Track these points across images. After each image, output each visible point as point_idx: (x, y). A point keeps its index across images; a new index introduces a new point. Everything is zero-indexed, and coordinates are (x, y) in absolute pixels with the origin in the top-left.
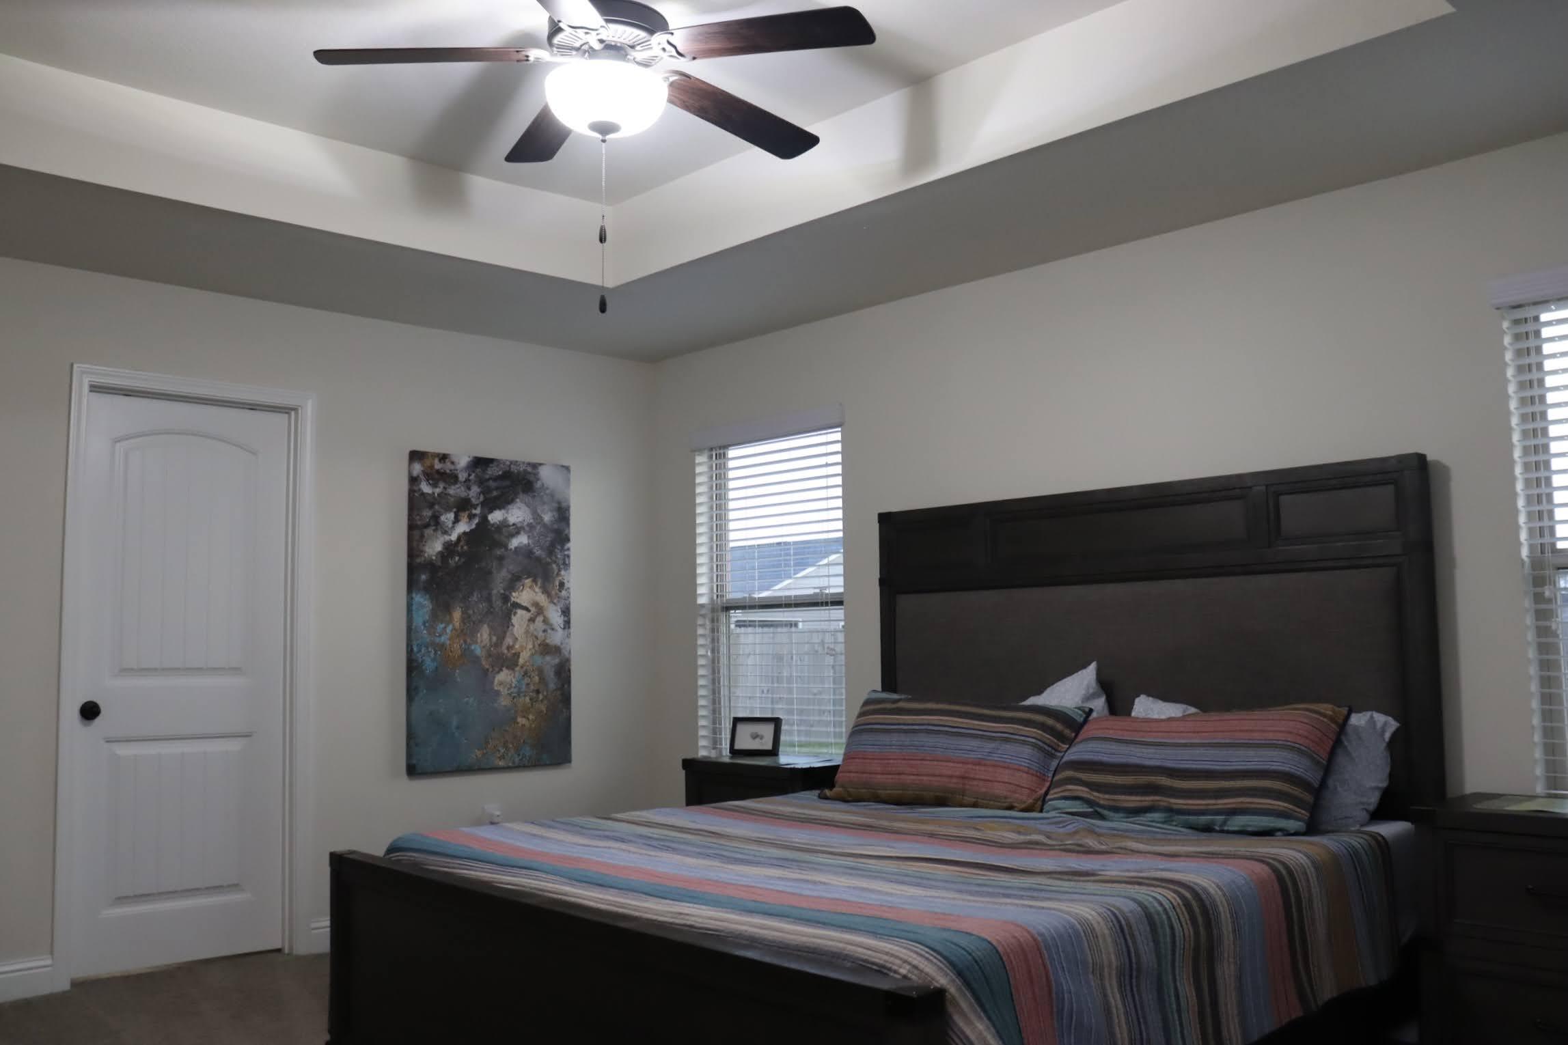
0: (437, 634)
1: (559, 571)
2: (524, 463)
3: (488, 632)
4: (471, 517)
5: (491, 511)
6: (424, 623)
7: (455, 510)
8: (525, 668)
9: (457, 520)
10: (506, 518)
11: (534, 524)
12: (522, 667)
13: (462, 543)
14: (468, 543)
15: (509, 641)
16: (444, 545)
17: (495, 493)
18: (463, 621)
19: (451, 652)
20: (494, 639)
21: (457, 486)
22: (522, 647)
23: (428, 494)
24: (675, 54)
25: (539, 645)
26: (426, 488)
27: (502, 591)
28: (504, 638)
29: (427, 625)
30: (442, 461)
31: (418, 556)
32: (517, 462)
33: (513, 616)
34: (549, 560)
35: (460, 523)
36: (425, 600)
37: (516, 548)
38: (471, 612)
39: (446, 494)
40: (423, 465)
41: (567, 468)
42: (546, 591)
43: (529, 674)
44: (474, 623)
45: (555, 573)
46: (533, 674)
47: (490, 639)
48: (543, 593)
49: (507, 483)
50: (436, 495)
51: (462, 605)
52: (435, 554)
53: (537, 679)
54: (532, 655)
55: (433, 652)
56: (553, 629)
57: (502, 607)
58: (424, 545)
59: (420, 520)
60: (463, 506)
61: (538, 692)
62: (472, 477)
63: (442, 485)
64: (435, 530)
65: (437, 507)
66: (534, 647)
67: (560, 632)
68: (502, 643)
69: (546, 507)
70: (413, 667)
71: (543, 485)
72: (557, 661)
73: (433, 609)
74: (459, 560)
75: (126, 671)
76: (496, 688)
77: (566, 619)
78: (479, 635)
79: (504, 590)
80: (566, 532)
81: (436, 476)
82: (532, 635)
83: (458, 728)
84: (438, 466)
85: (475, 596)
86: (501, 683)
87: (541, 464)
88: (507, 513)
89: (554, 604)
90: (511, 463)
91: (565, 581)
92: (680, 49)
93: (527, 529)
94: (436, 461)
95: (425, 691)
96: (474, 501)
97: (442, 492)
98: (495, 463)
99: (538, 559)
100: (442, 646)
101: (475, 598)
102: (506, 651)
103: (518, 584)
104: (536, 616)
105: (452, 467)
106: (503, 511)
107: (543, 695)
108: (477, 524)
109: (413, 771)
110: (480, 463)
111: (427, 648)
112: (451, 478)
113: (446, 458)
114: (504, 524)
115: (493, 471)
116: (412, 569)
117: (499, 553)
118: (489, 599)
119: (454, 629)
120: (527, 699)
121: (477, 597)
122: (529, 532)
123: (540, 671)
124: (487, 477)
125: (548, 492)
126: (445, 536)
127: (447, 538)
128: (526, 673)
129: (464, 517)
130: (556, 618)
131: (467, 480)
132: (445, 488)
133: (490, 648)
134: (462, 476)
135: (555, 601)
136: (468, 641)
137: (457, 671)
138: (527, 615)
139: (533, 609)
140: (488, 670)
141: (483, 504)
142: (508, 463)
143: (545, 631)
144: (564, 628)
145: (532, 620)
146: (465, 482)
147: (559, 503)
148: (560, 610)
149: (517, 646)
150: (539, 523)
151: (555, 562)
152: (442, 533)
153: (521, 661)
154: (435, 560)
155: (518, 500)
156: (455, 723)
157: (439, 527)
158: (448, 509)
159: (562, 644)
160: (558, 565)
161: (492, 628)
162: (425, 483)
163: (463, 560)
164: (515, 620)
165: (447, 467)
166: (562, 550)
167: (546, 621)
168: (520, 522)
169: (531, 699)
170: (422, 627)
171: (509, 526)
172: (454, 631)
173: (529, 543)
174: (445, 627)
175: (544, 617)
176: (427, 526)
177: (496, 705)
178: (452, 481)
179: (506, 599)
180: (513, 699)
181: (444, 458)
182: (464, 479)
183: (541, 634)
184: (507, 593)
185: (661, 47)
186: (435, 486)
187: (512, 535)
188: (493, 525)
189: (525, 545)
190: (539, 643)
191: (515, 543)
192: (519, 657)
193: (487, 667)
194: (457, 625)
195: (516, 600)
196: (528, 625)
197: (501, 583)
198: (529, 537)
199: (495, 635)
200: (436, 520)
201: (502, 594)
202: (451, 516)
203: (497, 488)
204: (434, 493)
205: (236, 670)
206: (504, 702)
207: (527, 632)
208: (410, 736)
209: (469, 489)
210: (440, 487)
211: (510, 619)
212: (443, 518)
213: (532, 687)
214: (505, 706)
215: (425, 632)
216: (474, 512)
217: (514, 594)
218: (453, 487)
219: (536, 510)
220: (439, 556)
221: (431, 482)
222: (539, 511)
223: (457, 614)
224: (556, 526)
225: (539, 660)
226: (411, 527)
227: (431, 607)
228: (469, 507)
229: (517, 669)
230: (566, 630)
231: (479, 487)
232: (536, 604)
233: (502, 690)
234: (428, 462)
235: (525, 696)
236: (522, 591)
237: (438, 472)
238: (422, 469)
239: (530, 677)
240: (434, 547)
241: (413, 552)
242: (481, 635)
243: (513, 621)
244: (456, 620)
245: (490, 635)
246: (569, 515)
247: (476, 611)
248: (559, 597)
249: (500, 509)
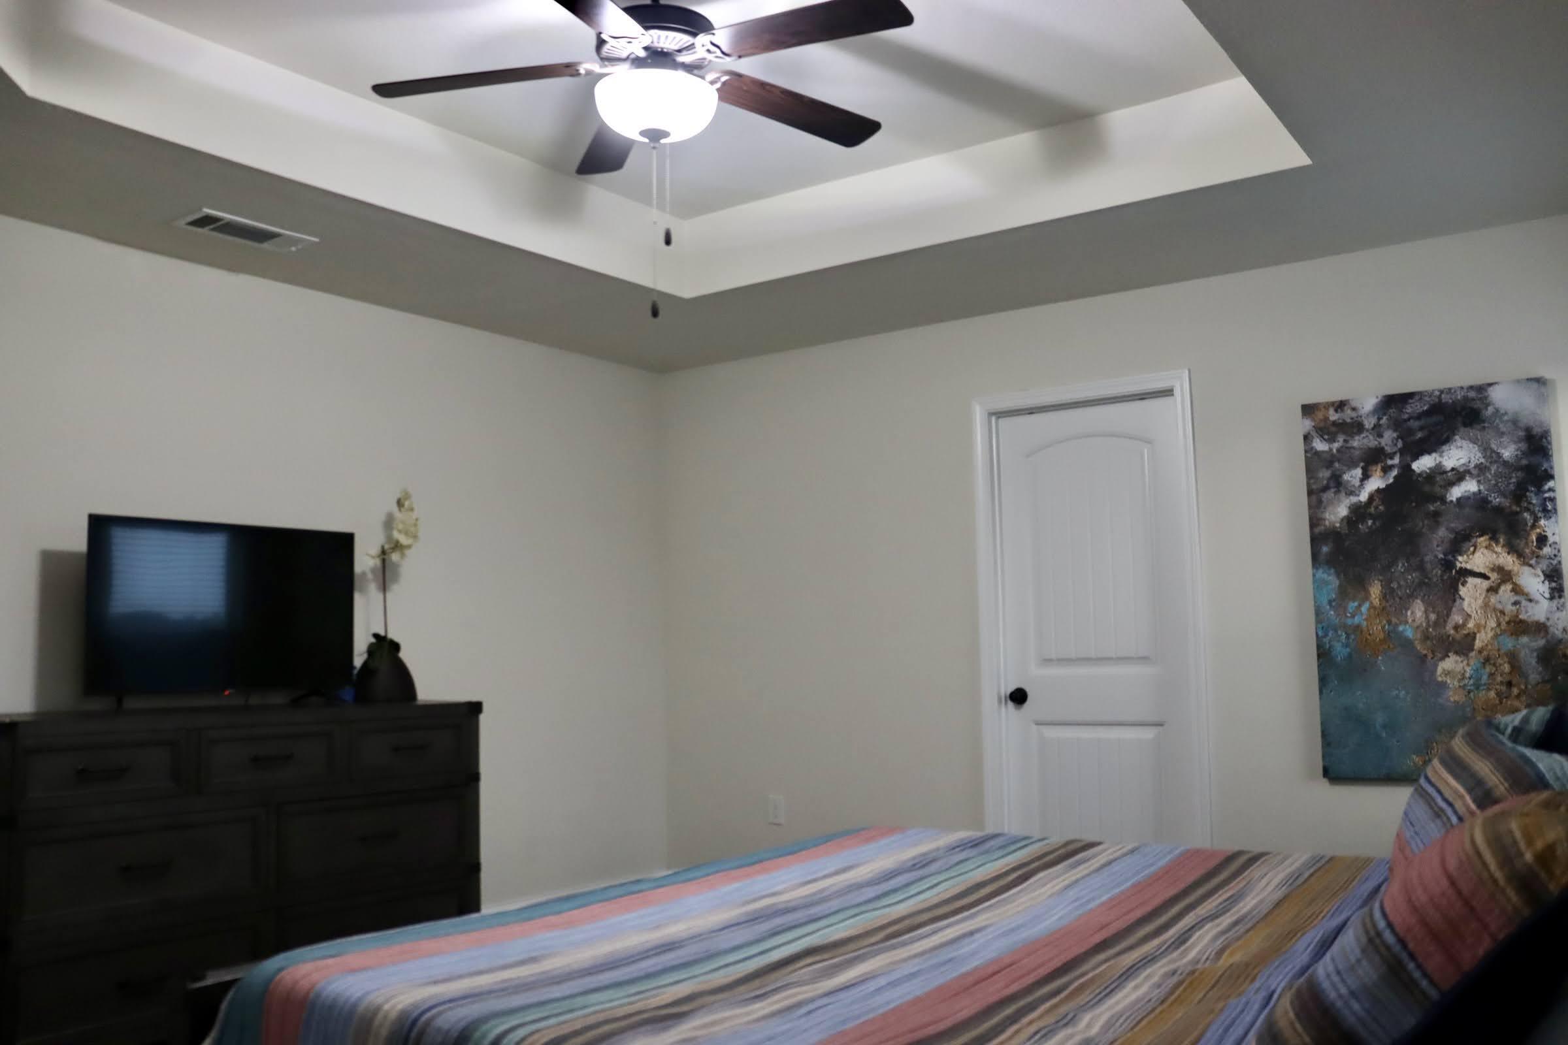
0: (1349, 615)
1: (1536, 519)
2: (1462, 388)
3: (1423, 609)
4: (1386, 470)
5: (1416, 457)
6: (1330, 602)
7: (1362, 464)
8: (1485, 653)
9: (1366, 476)
10: (1440, 462)
11: (1488, 464)
12: (1480, 652)
13: (1374, 504)
14: (1383, 503)
15: (1457, 618)
16: (1349, 507)
17: (1419, 435)
18: (1384, 597)
19: (1370, 634)
20: (1433, 617)
21: (1363, 435)
22: (1478, 626)
23: (1323, 452)
25: (1508, 623)
26: (1320, 445)
27: (1441, 556)
28: (1448, 615)
29: (1334, 604)
30: (1339, 410)
31: (1318, 525)
32: (1450, 389)
33: (1460, 587)
34: (1515, 508)
35: (1370, 479)
36: (1329, 575)
37: (1459, 500)
38: (1394, 585)
39: (1347, 448)
40: (1313, 420)
41: (1539, 381)
42: (1512, 549)
43: (1492, 662)
44: (1400, 598)
45: (1529, 524)
46: (1500, 661)
47: (1427, 617)
48: (1509, 553)
49: (1435, 419)
50: (1335, 451)
51: (1381, 578)
52: (1339, 520)
53: (1507, 668)
54: (1496, 636)
55: (1344, 636)
56: (1530, 600)
57: (1442, 576)
58: (1322, 512)
59: (1315, 483)
60: (1373, 458)
61: (1510, 684)
62: (1384, 421)
63: (1341, 438)
64: (1338, 492)
65: (1337, 465)
66: (1499, 625)
67: (1545, 604)
68: (1445, 622)
69: (1505, 439)
70: (1323, 654)
71: (1497, 410)
72: (1541, 642)
73: (1340, 586)
74: (1374, 523)
75: (1047, 661)
76: (1440, 679)
77: (1554, 585)
78: (1409, 613)
79: (1445, 555)
80: (1545, 466)
81: (1333, 429)
82: (1495, 609)
83: (1384, 727)
84: (1333, 416)
85: (1400, 565)
86: (1447, 673)
87: (1490, 385)
88: (1441, 456)
89: (1531, 566)
90: (1442, 392)
91: (1549, 534)
93: (1475, 472)
94: (1331, 411)
95: (1336, 682)
96: (1388, 449)
97: (1342, 447)
98: (1417, 397)
99: (1499, 510)
100: (1358, 627)
101: (1400, 567)
102: (1452, 632)
103: (1466, 545)
104: (1499, 585)
105: (1354, 414)
106: (1434, 455)
107: (1519, 688)
108: (1395, 477)
109: (1333, 774)
110: (1393, 402)
111: (1336, 631)
112: (1356, 427)
113: (1345, 405)
114: (1438, 470)
115: (1412, 408)
116: (1316, 540)
117: (1432, 508)
118: (1421, 567)
119: (1372, 607)
120: (1492, 694)
121: (1403, 565)
122: (1479, 476)
123: (1512, 657)
124: (1406, 416)
125: (1506, 418)
126: (1352, 498)
127: (1354, 499)
128: (1487, 660)
129: (1376, 470)
130: (1534, 582)
131: (1377, 426)
132: (1345, 441)
133: (1427, 629)
134: (1369, 423)
135: (1533, 562)
136: (1394, 620)
137: (1380, 658)
138: (1485, 584)
139: (1494, 576)
140: (1425, 656)
141: (1402, 452)
142: (1437, 393)
143: (1516, 603)
144: (1552, 598)
145: (1493, 590)
146: (1373, 429)
147: (1528, 430)
148: (1541, 574)
149: (1471, 625)
150: (1496, 462)
151: (1527, 510)
152: (1346, 494)
153: (1478, 644)
154: (1340, 527)
155: (1457, 437)
156: (1380, 718)
157: (1341, 489)
158: (1352, 465)
159: (1548, 619)
160: (1533, 513)
161: (1429, 606)
162: (1318, 440)
163: (1378, 524)
164: (1463, 591)
165: (1348, 415)
166: (1539, 491)
167: (1517, 590)
168: (1464, 465)
169: (1497, 694)
170: (1328, 607)
171: (1445, 472)
172: (1372, 610)
173: (1480, 490)
174: (1360, 606)
175: (1515, 584)
176: (1325, 489)
177: (1440, 701)
178: (1355, 431)
179: (1448, 565)
180: (1469, 692)
181: (1341, 405)
182: (1372, 426)
183: (1509, 608)
184: (1450, 557)
186: (1332, 440)
187: (1452, 484)
188: (1420, 475)
189: (1474, 494)
190: (1507, 619)
191: (1456, 493)
192: (1474, 638)
193: (1425, 652)
194: (1376, 602)
195: (1464, 565)
196: (1486, 596)
197: (1438, 546)
198: (1479, 482)
199: (1434, 612)
200: (1337, 483)
201: (1442, 559)
202: (1358, 472)
203: (1421, 429)
204: (1331, 450)
205: (1144, 659)
206: (1454, 696)
207: (1486, 605)
208: (1324, 735)
209: (1380, 436)
210: (1338, 441)
211: (1457, 590)
212: (1346, 477)
213: (1499, 679)
214: (1455, 701)
215: (1332, 613)
216: (1390, 462)
217: (1460, 558)
218: (1357, 438)
219: (1488, 443)
220: (1345, 521)
221: (1326, 437)
222: (1494, 446)
223: (1375, 590)
224: (1524, 462)
225: (1509, 643)
226: (1310, 493)
227: (1338, 583)
228: (1383, 457)
229: (1473, 654)
230: (1555, 602)
231: (1395, 430)
232: (1500, 569)
233: (1449, 681)
234: (1320, 415)
235: (1489, 689)
236: (1474, 552)
237: (1334, 423)
238: (1313, 424)
239: (1494, 665)
240: (1338, 511)
241: (1314, 522)
242: (1412, 613)
243: (1461, 593)
244: (1374, 596)
245: (1426, 612)
246: (1549, 443)
247: (1402, 583)
248: (1538, 557)
249: (1429, 453)
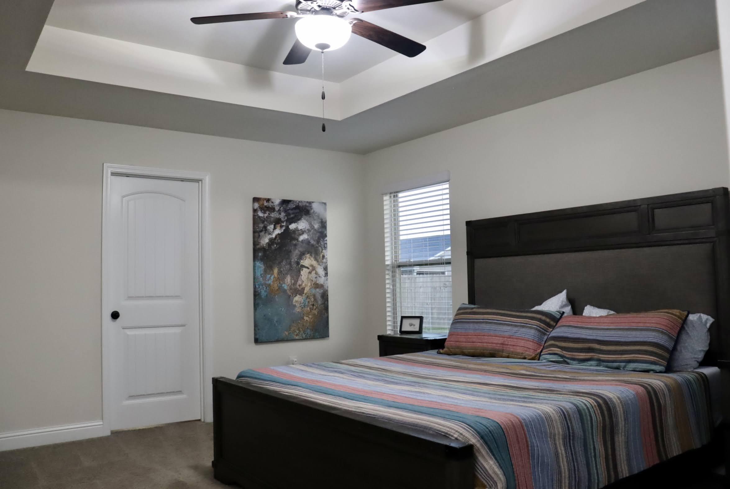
0: (267, 280)
1: (322, 250)
2: (305, 202)
3: (290, 278)
4: (281, 227)
5: (290, 224)
6: (261, 275)
7: (274, 224)
8: (307, 294)
9: (275, 228)
10: (297, 227)
11: (311, 230)
12: (306, 294)
13: (277, 239)
14: (280, 239)
15: (299, 282)
16: (269, 239)
17: (292, 216)
18: (278, 274)
19: (273, 287)
20: (293, 281)
21: (275, 213)
22: (305, 285)
23: (261, 217)
24: (354, 10)
25: (314, 284)
26: (260, 214)
27: (296, 260)
28: (297, 281)
29: (262, 275)
30: (268, 202)
31: (258, 245)
32: (302, 201)
33: (301, 271)
34: (317, 245)
35: (276, 229)
36: (261, 264)
37: (302, 240)
38: (282, 269)
39: (269, 216)
40: (259, 204)
41: (325, 204)
42: (316, 259)
43: (309, 297)
44: (283, 274)
45: (321, 251)
46: (311, 297)
47: (291, 281)
48: (315, 260)
49: (297, 211)
50: (265, 217)
51: (278, 266)
52: (265, 244)
53: (313, 299)
54: (311, 288)
55: (265, 288)
56: (320, 277)
57: (296, 267)
58: (260, 240)
59: (258, 228)
60: (278, 222)
61: (313, 305)
62: (282, 209)
63: (268, 213)
64: (265, 233)
65: (266, 222)
66: (311, 285)
67: (323, 278)
68: (296, 283)
69: (316, 222)
70: (256, 294)
71: (314, 212)
72: (322, 291)
73: (264, 269)
74: (276, 246)
75: (130, 298)
76: (294, 304)
77: (326, 272)
78: (286, 280)
79: (297, 260)
80: (325, 232)
81: (266, 209)
82: (310, 279)
83: (277, 322)
84: (266, 204)
85: (284, 262)
86: (296, 301)
87: (313, 202)
88: (298, 225)
89: (320, 265)
90: (299, 202)
91: (325, 255)
92: (356, 8)
93: (307, 231)
94: (265, 202)
95: (262, 306)
96: (282, 219)
97: (268, 216)
98: (292, 202)
99: (313, 245)
100: (269, 285)
101: (284, 263)
102: (298, 287)
103: (304, 256)
104: (312, 272)
105: (272, 204)
106: (296, 224)
107: (316, 306)
108: (284, 230)
109: (257, 341)
110: (285, 202)
111: (263, 286)
112: (272, 209)
113: (270, 200)
114: (296, 230)
115: (291, 206)
116: (255, 251)
117: (294, 243)
118: (290, 264)
119: (275, 277)
120: (309, 309)
121: (285, 263)
122: (308, 233)
123: (314, 296)
124: (288, 208)
125: (316, 214)
126: (270, 235)
127: (271, 236)
128: (308, 297)
129: (278, 227)
130: (321, 271)
131: (279, 210)
132: (269, 214)
133: (291, 286)
134: (277, 208)
135: (321, 264)
136: (281, 282)
137: (276, 296)
138: (308, 271)
139: (311, 268)
140: (290, 295)
141: (287, 221)
142: (298, 202)
143: (316, 278)
144: (325, 276)
145: (310, 273)
146: (278, 211)
147: (322, 220)
148: (323, 268)
149: (304, 285)
150: (313, 229)
151: (320, 246)
152: (268, 234)
153: (305, 292)
154: (266, 247)
155: (303, 219)
156: (275, 319)
157: (267, 232)
158: (271, 223)
159: (324, 283)
160: (322, 247)
161: (292, 277)
162: (260, 212)
163: (278, 246)
164: (302, 273)
165: (270, 204)
166: (324, 240)
167: (316, 273)
168: (304, 228)
169: (310, 309)
170: (260, 277)
171: (299, 230)
172: (274, 279)
173: (308, 238)
174: (271, 277)
175: (316, 271)
176: (261, 231)
177: (294, 311)
178: (272, 211)
179: (298, 263)
180: (302, 308)
181: (268, 200)
182: (278, 210)
183: (314, 279)
184: (299, 260)
185: (347, 7)
186: (265, 213)
187: (300, 235)
188: (291, 230)
189: (306, 239)
190: (313, 282)
191: (301, 238)
192: (304, 290)
193: (290, 294)
194: (276, 276)
195: (302, 264)
196: (308, 275)
197: (295, 256)
198: (308, 235)
199: (293, 280)
200: (265, 229)
201: (296, 261)
202: (272, 226)
203: (293, 214)
204: (264, 216)
205: (177, 297)
206: (298, 310)
207: (308, 278)
208: (256, 326)
209: (280, 214)
210: (267, 214)
211: (300, 272)
212: (268, 228)
213: (311, 303)
214: (298, 312)
215: (261, 279)
216: (283, 224)
217: (301, 261)
218: (273, 213)
219: (311, 223)
220: (267, 245)
221: (263, 211)
222: (312, 223)
223: (276, 271)
224: (320, 230)
225: (314, 291)
226: (254, 232)
227: (264, 267)
228: (280, 222)
229: (304, 295)
230: (326, 277)
231: (285, 213)
232: (312, 266)
233: (297, 305)
234: (261, 203)
235: (308, 307)
236: (305, 259)
237: (266, 207)
238: (259, 205)
239: (309, 298)
240: (265, 240)
241: (255, 244)
242: (287, 280)
243: (301, 273)
244: (275, 273)
245: (291, 279)
246: (326, 225)
247: (284, 269)
248: (322, 262)
249: (294, 223)
